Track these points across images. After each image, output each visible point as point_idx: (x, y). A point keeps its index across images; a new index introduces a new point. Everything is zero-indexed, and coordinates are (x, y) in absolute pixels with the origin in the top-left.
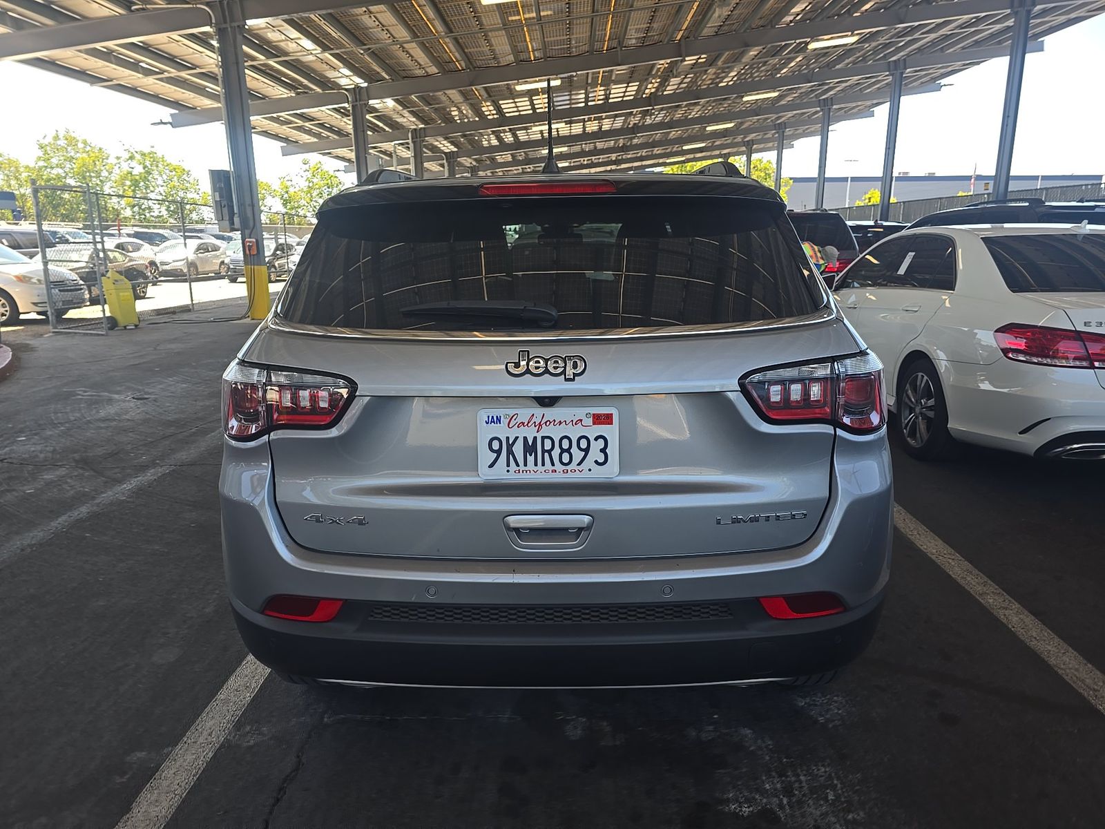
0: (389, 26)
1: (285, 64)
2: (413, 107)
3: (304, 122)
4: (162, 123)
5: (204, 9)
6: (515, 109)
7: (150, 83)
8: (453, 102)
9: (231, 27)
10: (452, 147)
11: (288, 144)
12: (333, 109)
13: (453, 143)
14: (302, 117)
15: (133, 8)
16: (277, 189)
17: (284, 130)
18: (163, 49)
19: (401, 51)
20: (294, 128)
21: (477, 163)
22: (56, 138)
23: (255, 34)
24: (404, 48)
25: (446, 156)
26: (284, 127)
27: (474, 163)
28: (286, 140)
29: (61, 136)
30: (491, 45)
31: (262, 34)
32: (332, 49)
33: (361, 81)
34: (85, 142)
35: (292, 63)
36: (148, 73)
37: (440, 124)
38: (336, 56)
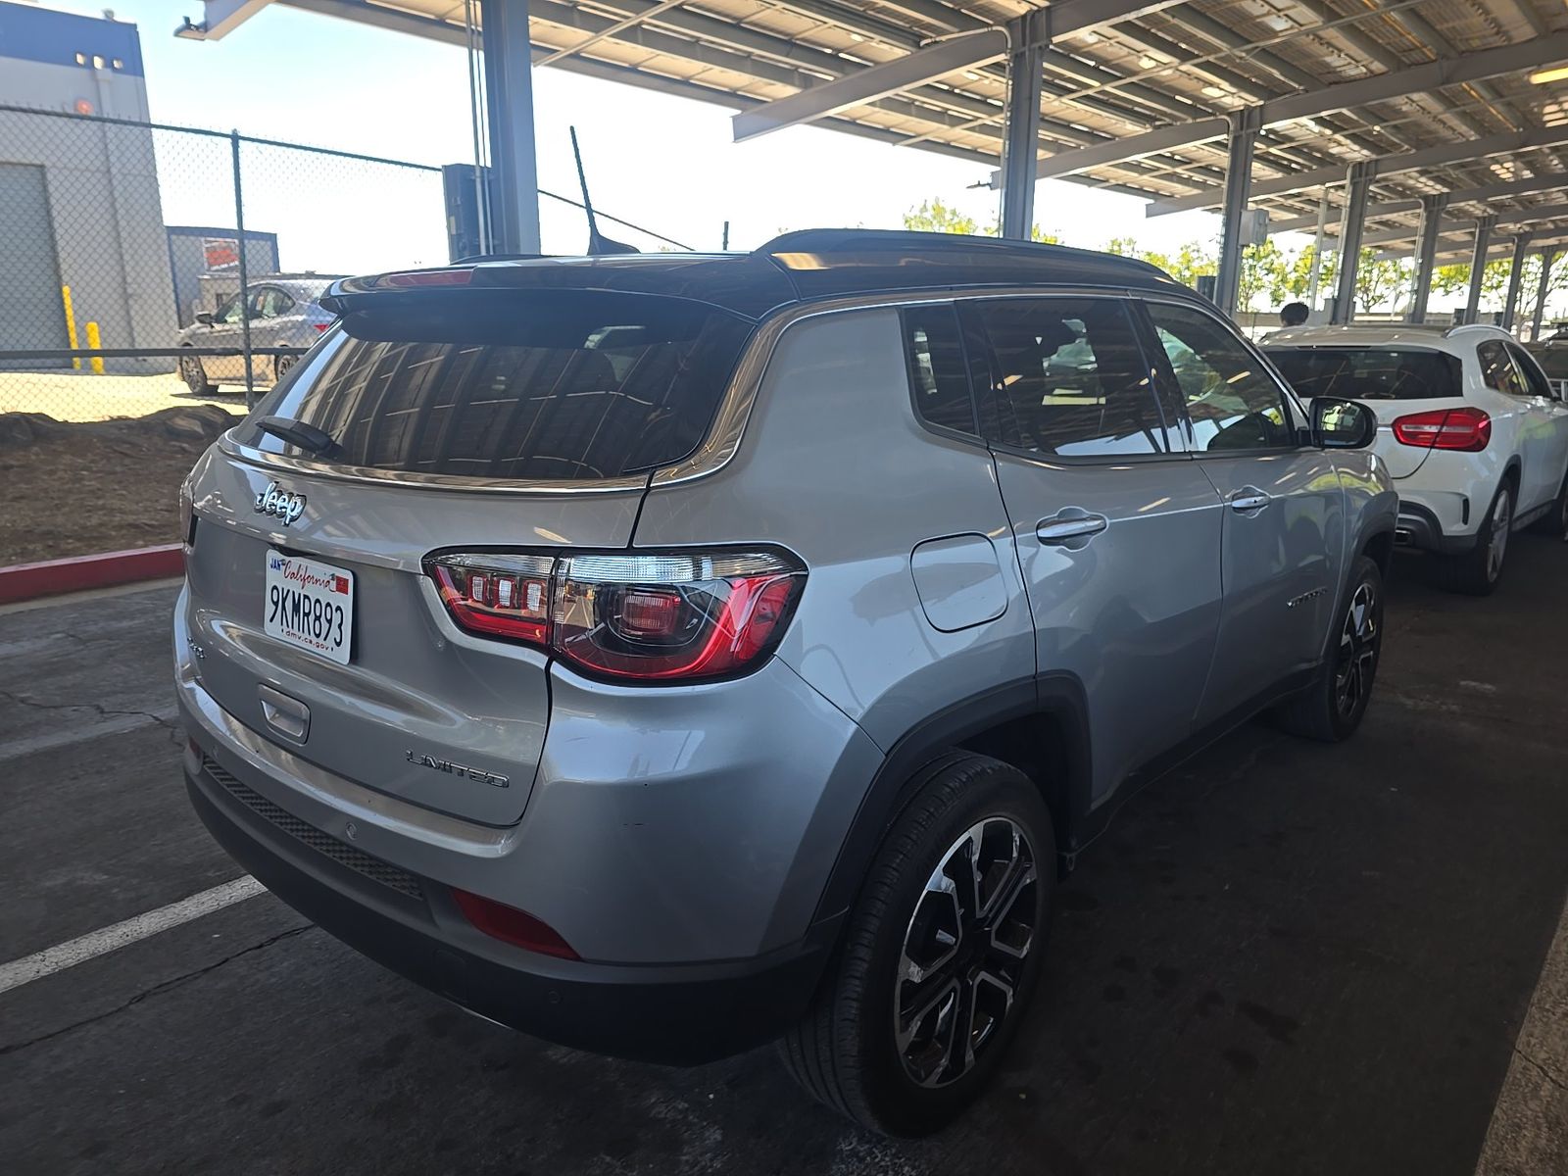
0: (1288, 8)
1: (1132, 87)
2: (1353, 128)
3: (1174, 167)
4: (979, 185)
5: (1001, 31)
6: (1561, 115)
7: (959, 135)
8: (1429, 113)
9: (1030, 50)
10: (1438, 187)
11: (1156, 200)
12: (1213, 142)
13: (1438, 180)
14: (1170, 160)
15: (923, 43)
16: (1175, 265)
17: (1147, 181)
18: (972, 89)
19: (1317, 45)
20: (1161, 177)
21: (1495, 210)
22: (924, 209)
23: (1085, 52)
24: (1321, 39)
25: (1425, 203)
26: (1145, 177)
27: (1490, 211)
28: (1155, 195)
29: (929, 207)
30: (1487, 12)
31: (1096, 52)
32: (1198, 56)
33: (1254, 99)
34: (954, 213)
35: (1144, 84)
36: (956, 121)
37: (1407, 150)
38: (1207, 66)
